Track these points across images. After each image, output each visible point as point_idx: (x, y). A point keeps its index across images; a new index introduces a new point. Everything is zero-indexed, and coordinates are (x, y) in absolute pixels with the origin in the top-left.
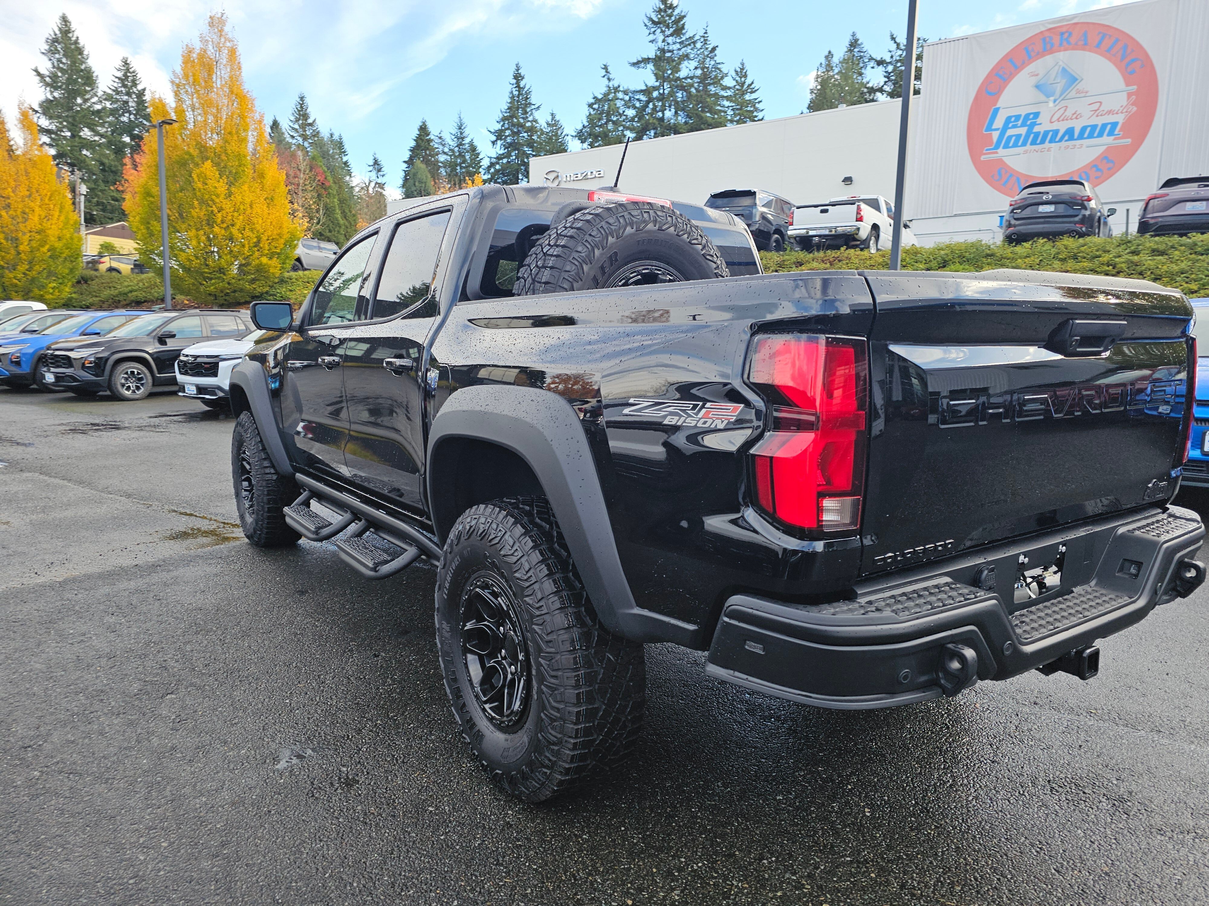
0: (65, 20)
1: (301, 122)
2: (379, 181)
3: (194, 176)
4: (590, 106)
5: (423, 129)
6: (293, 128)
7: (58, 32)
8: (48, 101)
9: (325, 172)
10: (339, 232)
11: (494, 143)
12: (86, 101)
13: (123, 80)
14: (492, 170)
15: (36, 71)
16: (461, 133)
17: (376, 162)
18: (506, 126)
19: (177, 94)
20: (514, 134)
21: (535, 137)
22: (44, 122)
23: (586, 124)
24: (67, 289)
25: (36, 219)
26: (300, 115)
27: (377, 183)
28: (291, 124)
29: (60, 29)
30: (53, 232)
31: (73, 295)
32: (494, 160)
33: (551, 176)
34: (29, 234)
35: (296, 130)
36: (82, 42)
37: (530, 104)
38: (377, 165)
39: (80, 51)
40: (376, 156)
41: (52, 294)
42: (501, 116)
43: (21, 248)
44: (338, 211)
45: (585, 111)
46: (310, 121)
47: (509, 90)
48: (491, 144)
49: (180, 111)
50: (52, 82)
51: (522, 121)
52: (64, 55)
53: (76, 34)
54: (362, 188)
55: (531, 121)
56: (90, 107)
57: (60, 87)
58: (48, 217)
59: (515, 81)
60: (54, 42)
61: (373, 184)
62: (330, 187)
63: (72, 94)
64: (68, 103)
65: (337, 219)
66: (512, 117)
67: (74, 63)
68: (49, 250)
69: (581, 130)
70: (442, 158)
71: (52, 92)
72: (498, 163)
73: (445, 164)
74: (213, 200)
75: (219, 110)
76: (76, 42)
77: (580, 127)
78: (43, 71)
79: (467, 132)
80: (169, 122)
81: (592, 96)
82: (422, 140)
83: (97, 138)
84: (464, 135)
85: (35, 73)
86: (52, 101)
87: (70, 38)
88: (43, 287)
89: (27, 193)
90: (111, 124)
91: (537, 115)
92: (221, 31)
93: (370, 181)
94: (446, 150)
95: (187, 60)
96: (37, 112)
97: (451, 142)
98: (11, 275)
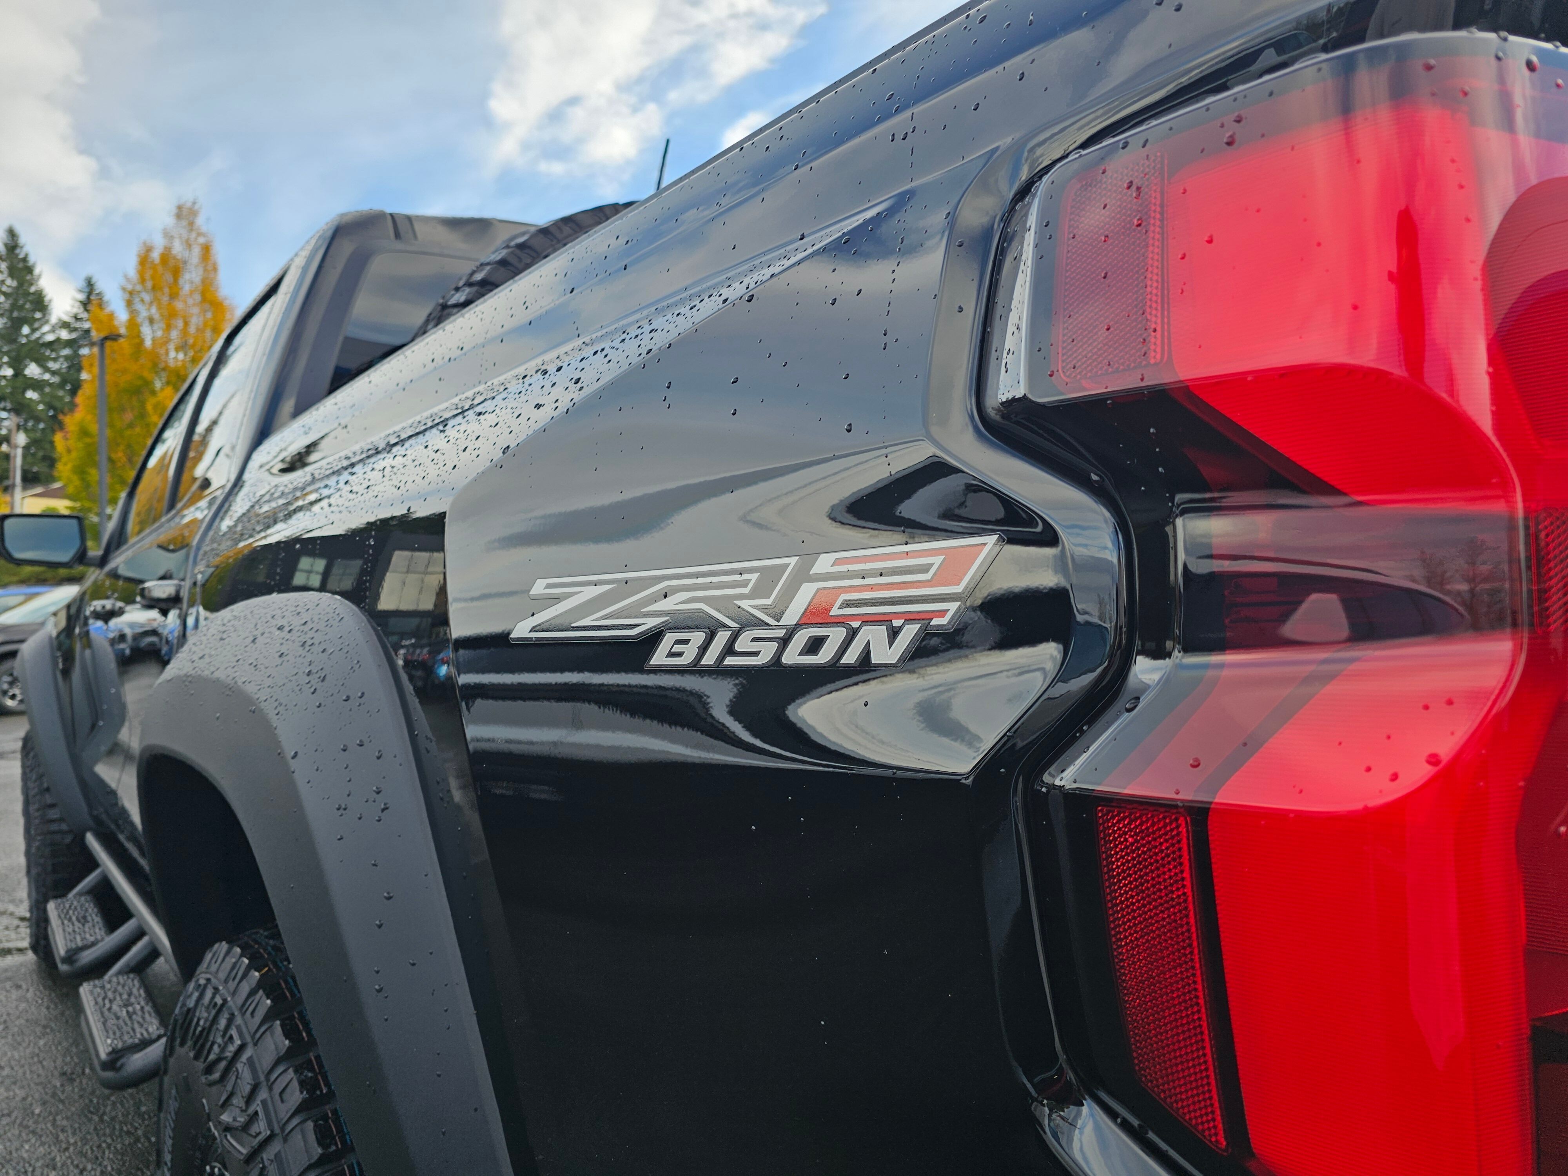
0: (12, 233)
3: (149, 407)
12: (34, 330)
13: (85, 304)
19: (129, 303)
29: (5, 245)
36: (32, 260)
39: (29, 270)
49: (133, 325)
52: (8, 276)
53: (25, 250)
56: (39, 338)
57: (2, 315)
63: (17, 323)
64: (11, 334)
67: (21, 284)
75: (186, 324)
76: (25, 260)
80: (113, 337)
83: (47, 376)
87: (17, 255)
90: (67, 358)
92: (191, 224)
95: (144, 261)
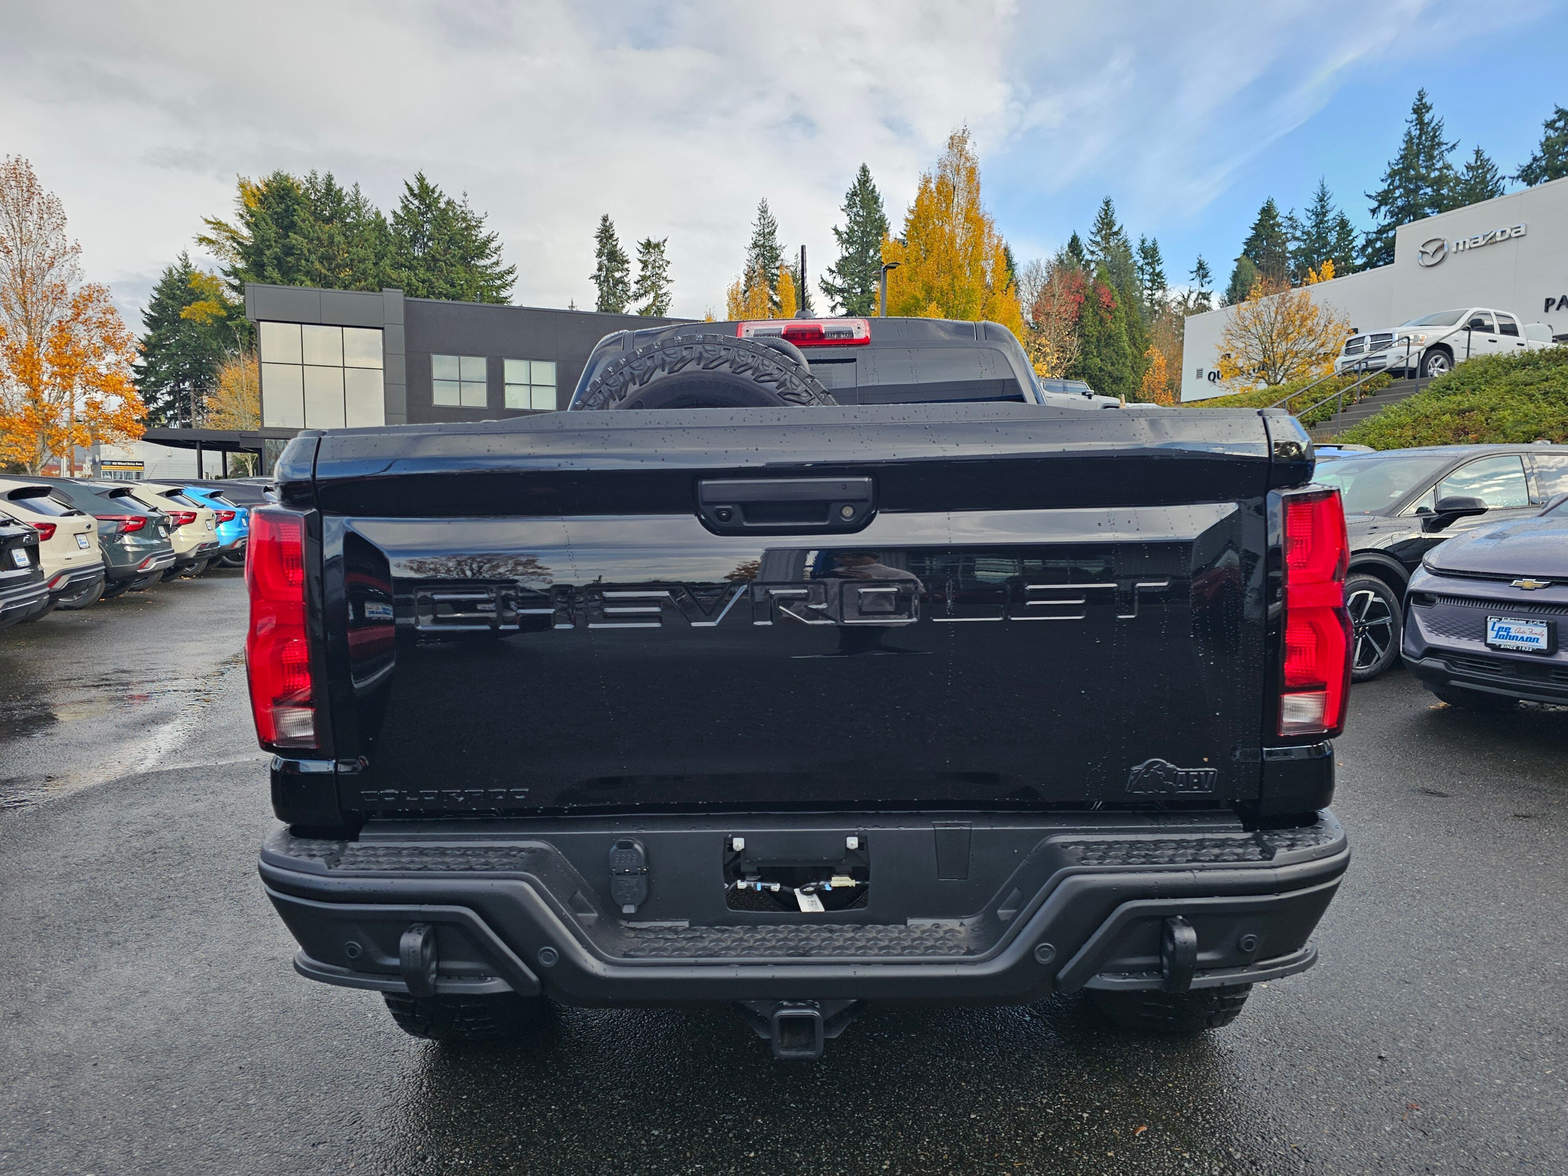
1: (1104, 232)
2: (1203, 290)
4: (1550, 125)
5: (1268, 212)
6: (1094, 242)
7: (856, 185)
8: (844, 259)
9: (1112, 291)
10: (1124, 364)
11: (1374, 211)
14: (1370, 250)
15: (835, 230)
16: (1323, 207)
17: (1201, 266)
18: (1397, 183)
20: (1408, 192)
21: (1445, 191)
22: (839, 282)
23: (1539, 154)
26: (1103, 224)
27: (1200, 293)
28: (1092, 237)
29: (859, 181)
32: (1373, 236)
33: (1431, 248)
35: (1097, 243)
37: (1440, 144)
38: (1202, 271)
39: (876, 199)
40: (1202, 259)
42: (1388, 171)
44: (1125, 338)
45: (1540, 134)
46: (1115, 229)
47: (1405, 131)
48: (1370, 215)
50: (846, 239)
51: (1423, 171)
52: (861, 207)
53: (873, 182)
54: (1179, 303)
55: (1440, 170)
57: (855, 242)
59: (1415, 116)
60: (853, 195)
61: (1194, 296)
62: (1117, 309)
63: (865, 246)
64: (861, 257)
65: (1123, 348)
66: (1406, 169)
69: (1529, 167)
70: (1292, 246)
71: (847, 249)
72: (1380, 239)
73: (1295, 254)
76: (873, 191)
77: (1528, 161)
78: (843, 228)
79: (1331, 203)
80: (892, 266)
81: (1554, 109)
82: (1264, 227)
84: (1328, 208)
85: (834, 232)
86: (847, 258)
91: (1449, 158)
92: (961, 151)
93: (1191, 292)
94: (1298, 234)
95: (923, 191)
96: (834, 272)
97: (1307, 222)
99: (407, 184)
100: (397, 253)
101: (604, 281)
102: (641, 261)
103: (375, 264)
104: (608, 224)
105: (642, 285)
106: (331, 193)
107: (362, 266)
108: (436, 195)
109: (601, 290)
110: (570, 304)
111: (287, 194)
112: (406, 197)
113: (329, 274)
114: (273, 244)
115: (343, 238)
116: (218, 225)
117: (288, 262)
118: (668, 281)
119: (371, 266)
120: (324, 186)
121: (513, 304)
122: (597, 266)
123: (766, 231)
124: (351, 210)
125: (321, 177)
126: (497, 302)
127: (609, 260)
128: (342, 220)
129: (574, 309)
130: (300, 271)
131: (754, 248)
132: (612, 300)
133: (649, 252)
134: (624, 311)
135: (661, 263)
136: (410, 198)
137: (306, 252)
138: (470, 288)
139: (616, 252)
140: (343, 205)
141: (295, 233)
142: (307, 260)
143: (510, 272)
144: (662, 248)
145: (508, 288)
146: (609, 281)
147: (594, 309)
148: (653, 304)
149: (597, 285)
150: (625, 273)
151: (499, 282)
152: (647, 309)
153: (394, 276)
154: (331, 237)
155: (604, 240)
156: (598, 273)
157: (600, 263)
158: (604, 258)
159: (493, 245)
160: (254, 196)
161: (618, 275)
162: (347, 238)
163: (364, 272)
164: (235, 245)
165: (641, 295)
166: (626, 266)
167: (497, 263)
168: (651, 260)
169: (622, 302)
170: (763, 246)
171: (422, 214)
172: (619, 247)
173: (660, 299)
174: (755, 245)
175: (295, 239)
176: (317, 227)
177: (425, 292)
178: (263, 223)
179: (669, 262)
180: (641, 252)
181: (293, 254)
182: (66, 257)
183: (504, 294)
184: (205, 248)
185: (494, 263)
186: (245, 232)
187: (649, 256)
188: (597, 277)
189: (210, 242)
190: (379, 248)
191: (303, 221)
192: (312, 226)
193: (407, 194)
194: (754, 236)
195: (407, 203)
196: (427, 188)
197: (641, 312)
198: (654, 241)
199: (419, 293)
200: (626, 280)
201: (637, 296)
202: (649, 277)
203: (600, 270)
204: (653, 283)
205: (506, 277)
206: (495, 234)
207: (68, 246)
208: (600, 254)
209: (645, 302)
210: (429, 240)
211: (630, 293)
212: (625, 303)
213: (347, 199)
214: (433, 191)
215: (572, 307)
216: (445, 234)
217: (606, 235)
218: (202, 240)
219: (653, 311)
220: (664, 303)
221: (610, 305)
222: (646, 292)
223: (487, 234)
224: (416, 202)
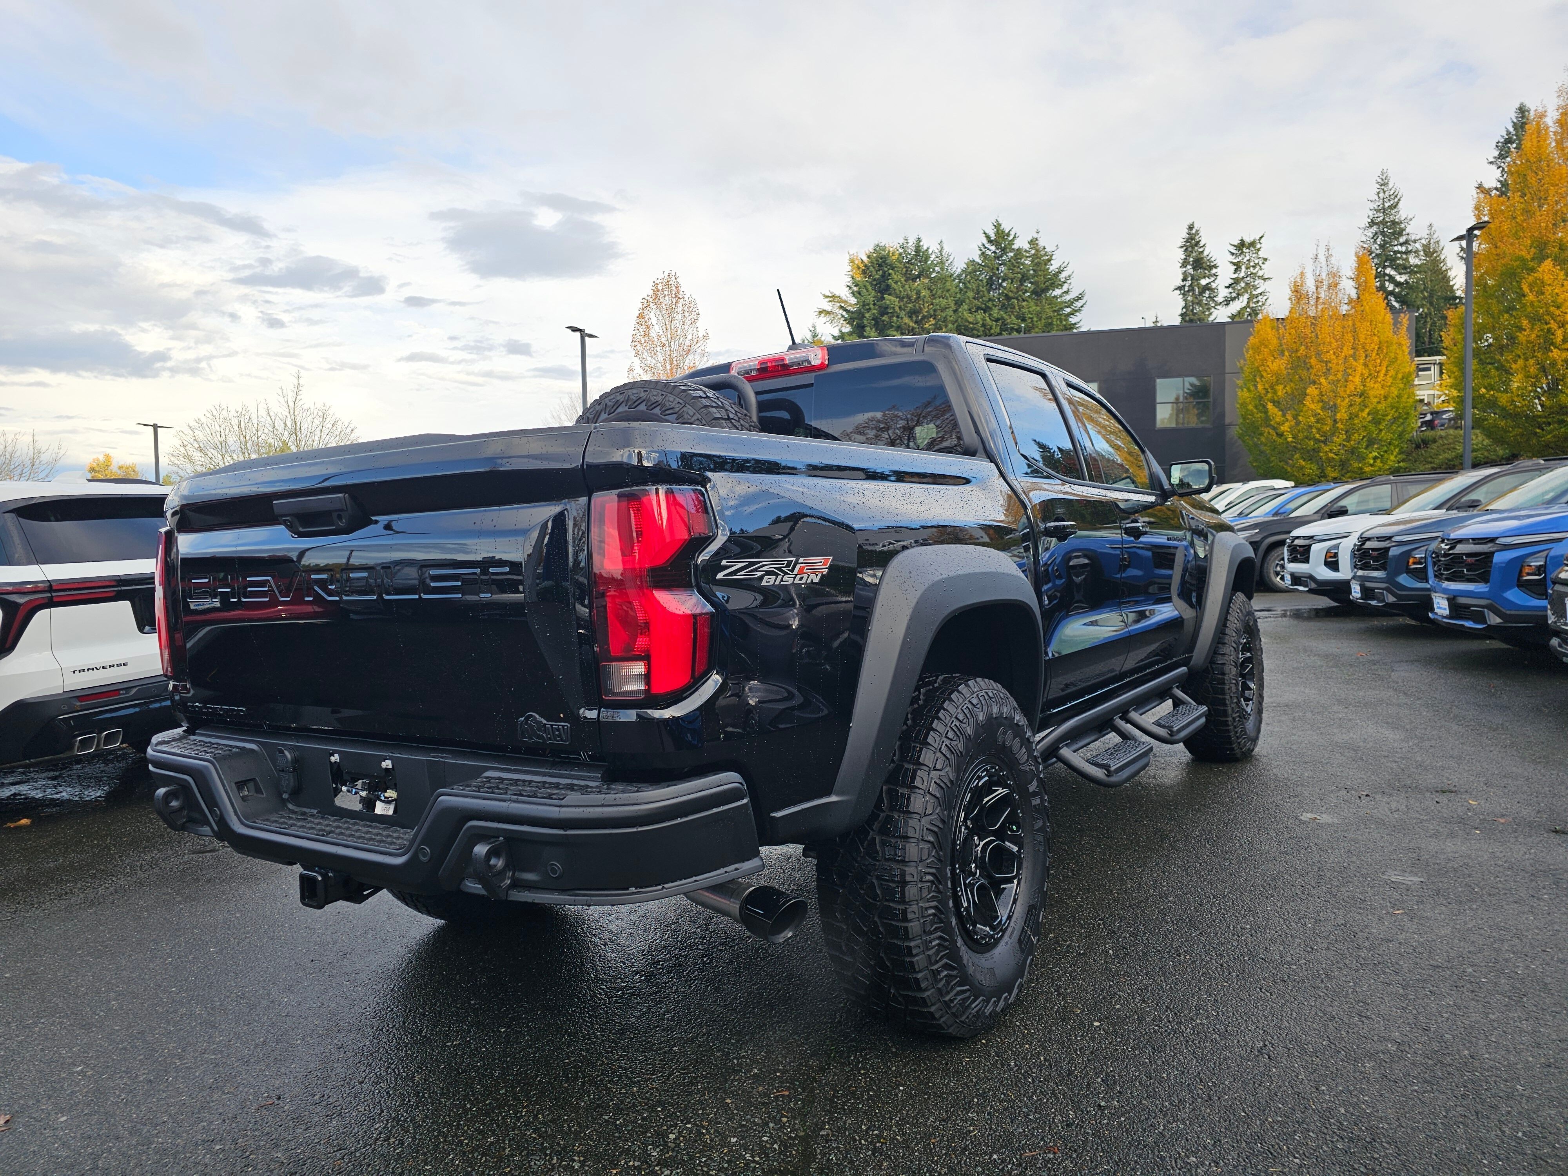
3: (1525, 286)
7: (1511, 129)
15: (1480, 187)
24: (1392, 458)
25: (1357, 380)
30: (1376, 390)
31: (1401, 464)
34: (1347, 400)
41: (1372, 465)
43: (1338, 416)
58: (1374, 376)
68: (1369, 414)
74: (1549, 313)
78: (1490, 184)
85: (1478, 190)
88: (1362, 458)
89: (1351, 352)
98: (1327, 449)
99: (985, 233)
100: (974, 298)
101: (1188, 291)
102: (1234, 264)
103: (955, 311)
104: (1194, 231)
105: (1233, 288)
106: (920, 254)
107: (944, 314)
108: (1011, 238)
109: (1185, 300)
110: (1154, 320)
111: (884, 262)
112: (983, 245)
113: (916, 326)
114: (872, 306)
115: (928, 292)
116: (833, 298)
117: (883, 321)
118: (1265, 280)
119: (951, 313)
120: (914, 249)
121: (1083, 329)
122: (1181, 277)
123: (1387, 205)
124: (936, 265)
125: (912, 242)
126: (1066, 329)
127: (1194, 268)
128: (928, 277)
129: (1159, 324)
130: (892, 326)
131: (1371, 226)
132: (1198, 309)
133: (1242, 252)
134: (1211, 319)
135: (1256, 262)
136: (987, 246)
137: (897, 309)
138: (1040, 320)
139: (1202, 258)
140: (929, 262)
141: (889, 295)
142: (898, 317)
143: (1078, 299)
144: (1258, 246)
145: (1077, 314)
146: (1193, 290)
147: (1177, 321)
148: (1248, 306)
149: (1181, 296)
150: (1213, 279)
151: (1068, 310)
152: (1239, 312)
153: (971, 320)
154: (918, 293)
155: (1190, 249)
156: (1182, 284)
157: (1185, 273)
158: (1189, 267)
159: (1062, 276)
160: (859, 268)
161: (1203, 282)
162: (931, 291)
163: (945, 320)
164: (844, 313)
165: (1233, 299)
166: (1214, 271)
167: (1067, 292)
168: (1245, 260)
169: (1209, 309)
170: (1384, 222)
171: (998, 258)
172: (1206, 253)
173: (1255, 300)
174: (1372, 223)
175: (889, 299)
176: (907, 286)
177: (998, 330)
178: (865, 291)
179: (1266, 260)
180: (1233, 254)
181: (887, 313)
182: (699, 344)
183: (1073, 320)
184: (823, 319)
185: (1065, 292)
186: (853, 301)
187: (1242, 256)
188: (1180, 288)
189: (827, 313)
190: (958, 296)
191: (896, 283)
192: (903, 287)
193: (985, 241)
194: (1371, 213)
195: (984, 250)
196: (1003, 232)
197: (1233, 317)
198: (1248, 240)
199: (992, 331)
200: (1214, 285)
201: (1227, 302)
202: (1243, 278)
203: (1184, 280)
204: (1247, 284)
205: (1075, 304)
206: (1065, 264)
207: (700, 335)
208: (1184, 264)
209: (1236, 306)
210: (1003, 280)
211: (1220, 299)
212: (1213, 310)
213: (933, 257)
214: (1008, 235)
215: (1157, 322)
216: (1018, 273)
217: (1192, 243)
218: (822, 312)
219: (1247, 314)
220: (1260, 304)
221: (1194, 314)
222: (1238, 294)
223: (1058, 266)
224: (993, 248)
